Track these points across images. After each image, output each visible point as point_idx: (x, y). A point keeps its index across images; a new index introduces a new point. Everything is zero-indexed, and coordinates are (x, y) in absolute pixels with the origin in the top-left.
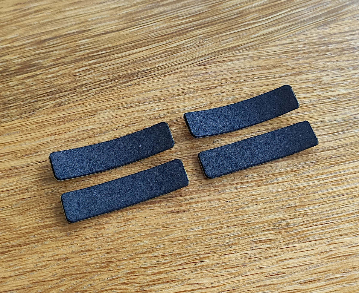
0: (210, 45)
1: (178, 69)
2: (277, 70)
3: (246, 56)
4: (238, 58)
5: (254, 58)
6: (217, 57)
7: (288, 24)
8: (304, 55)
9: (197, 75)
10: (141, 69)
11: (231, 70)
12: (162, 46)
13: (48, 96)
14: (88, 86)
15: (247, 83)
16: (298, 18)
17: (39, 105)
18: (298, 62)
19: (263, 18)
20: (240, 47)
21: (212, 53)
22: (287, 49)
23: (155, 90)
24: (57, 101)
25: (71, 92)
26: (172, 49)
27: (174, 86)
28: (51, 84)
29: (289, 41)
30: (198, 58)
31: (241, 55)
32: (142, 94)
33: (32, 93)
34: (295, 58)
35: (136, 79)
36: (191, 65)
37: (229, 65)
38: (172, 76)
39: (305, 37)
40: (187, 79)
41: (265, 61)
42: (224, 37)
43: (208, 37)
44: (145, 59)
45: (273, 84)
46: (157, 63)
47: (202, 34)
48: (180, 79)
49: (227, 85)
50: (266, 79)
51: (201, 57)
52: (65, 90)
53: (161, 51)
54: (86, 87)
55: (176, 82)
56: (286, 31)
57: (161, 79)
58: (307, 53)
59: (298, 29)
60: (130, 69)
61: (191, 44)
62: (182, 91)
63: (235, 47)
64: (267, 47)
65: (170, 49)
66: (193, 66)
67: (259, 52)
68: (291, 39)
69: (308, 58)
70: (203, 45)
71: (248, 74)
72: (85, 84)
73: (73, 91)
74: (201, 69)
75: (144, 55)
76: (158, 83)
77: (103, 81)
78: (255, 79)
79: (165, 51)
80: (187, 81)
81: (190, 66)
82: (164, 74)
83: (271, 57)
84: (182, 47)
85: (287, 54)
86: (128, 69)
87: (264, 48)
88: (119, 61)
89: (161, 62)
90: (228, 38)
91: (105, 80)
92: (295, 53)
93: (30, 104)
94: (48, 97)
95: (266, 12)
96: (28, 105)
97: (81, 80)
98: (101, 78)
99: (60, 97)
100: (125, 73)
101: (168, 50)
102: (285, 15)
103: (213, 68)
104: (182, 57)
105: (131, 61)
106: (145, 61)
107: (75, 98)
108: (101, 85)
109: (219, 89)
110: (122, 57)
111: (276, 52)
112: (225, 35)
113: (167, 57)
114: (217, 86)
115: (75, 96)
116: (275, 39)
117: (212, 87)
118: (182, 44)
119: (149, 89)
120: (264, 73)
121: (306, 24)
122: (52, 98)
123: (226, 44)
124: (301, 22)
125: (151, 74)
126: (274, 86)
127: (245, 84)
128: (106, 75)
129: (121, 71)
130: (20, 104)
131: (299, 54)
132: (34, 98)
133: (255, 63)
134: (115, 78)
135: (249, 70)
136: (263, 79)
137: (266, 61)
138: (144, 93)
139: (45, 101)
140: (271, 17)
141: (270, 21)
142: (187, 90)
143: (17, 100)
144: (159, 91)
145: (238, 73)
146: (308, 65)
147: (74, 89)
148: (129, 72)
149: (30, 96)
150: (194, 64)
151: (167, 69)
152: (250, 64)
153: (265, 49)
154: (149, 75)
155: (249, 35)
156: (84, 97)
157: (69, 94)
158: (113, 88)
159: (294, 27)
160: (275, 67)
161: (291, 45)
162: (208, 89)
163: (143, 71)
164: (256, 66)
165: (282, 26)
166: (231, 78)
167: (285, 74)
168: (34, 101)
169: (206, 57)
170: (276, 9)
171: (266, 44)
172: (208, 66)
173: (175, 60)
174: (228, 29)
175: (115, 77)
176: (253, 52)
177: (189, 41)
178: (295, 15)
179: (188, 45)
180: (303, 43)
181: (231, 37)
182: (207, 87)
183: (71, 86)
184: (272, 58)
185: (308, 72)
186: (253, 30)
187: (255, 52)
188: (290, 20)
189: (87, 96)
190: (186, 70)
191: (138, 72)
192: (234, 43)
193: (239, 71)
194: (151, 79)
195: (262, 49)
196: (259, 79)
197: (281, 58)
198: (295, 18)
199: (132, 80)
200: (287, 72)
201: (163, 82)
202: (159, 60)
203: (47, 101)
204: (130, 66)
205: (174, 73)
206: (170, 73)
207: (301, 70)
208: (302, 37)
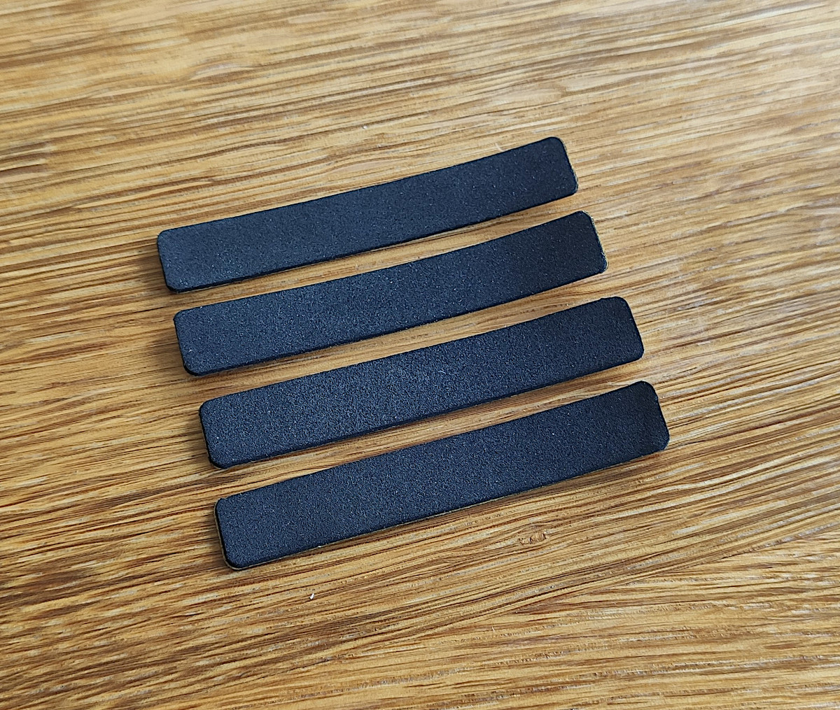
0: (560, 549)
1: (463, 618)
2: (741, 645)
3: (657, 595)
4: (634, 597)
5: (678, 602)
6: (575, 589)
7: (782, 504)
8: (820, 605)
9: (516, 642)
10: (363, 609)
11: (610, 636)
12: (426, 542)
13: (101, 676)
14: (210, 653)
15: (651, 681)
16: (810, 485)
17: (71, 705)
18: (801, 626)
19: (714, 477)
20: (642, 563)
21: (564, 575)
22: (772, 580)
23: (394, 680)
24: (123, 692)
25: (161, 668)
26: (455, 554)
27: (447, 671)
28: (113, 639)
29: (779, 556)
30: (522, 587)
31: (642, 590)
32: (356, 690)
33: (58, 663)
34: (794, 612)
35: (344, 642)
36: (502, 610)
37: (607, 618)
38: (446, 639)
39: (826, 546)
40: (487, 654)
41: (708, 613)
42: (601, 528)
43: (555, 523)
44: (377, 578)
45: (723, 692)
46: (408, 594)
47: (540, 514)
48: (468, 651)
49: (594, 682)
50: (706, 674)
51: (531, 584)
52: (148, 660)
53: (422, 556)
54: (207, 654)
55: (456, 659)
56: (775, 525)
57: (416, 647)
58: (826, 599)
59: (809, 521)
60: (332, 607)
61: (509, 542)
62: (469, 689)
63: (628, 561)
64: (718, 571)
65: (449, 553)
66: (508, 613)
67: (695, 583)
68: (787, 552)
69: (828, 617)
70: (541, 547)
71: (658, 652)
72: (205, 645)
73: (170, 665)
74: (527, 624)
75: (375, 567)
76: (404, 660)
77: (253, 641)
78: (677, 668)
79: (433, 557)
80: (486, 657)
81: (499, 611)
82: (423, 630)
83: (724, 602)
84: (481, 550)
85: (772, 598)
86: (328, 608)
87: (708, 571)
88: (305, 580)
89: (419, 591)
90: (611, 531)
91: (259, 639)
92: (794, 596)
93: (47, 699)
94: (99, 681)
95: (723, 458)
96: (42, 700)
97: (196, 634)
98: (250, 631)
99: (131, 682)
100: (318, 618)
101: (443, 554)
102: (773, 474)
103: (562, 623)
104: (480, 583)
105: (337, 584)
106: (378, 584)
107: (175, 688)
108: (249, 652)
109: (571, 693)
110: (316, 568)
111: (740, 589)
112: (604, 523)
113: (437, 578)
114: (568, 683)
115: (172, 681)
116: (740, 547)
117: (552, 684)
118: (484, 540)
119: (376, 675)
120: (701, 653)
121: (831, 507)
122: (110, 682)
123: (603, 551)
124: (818, 500)
125: (387, 629)
126: (726, 698)
127: (646, 685)
128: (266, 621)
129: (306, 612)
130: (19, 696)
131: (804, 600)
132: (61, 679)
133: (680, 618)
134: (287, 635)
135: (661, 640)
136: (697, 670)
137: (712, 616)
138: (361, 689)
139: (90, 693)
140: (735, 476)
141: (731, 488)
142: (481, 688)
143: (13, 682)
144: (404, 684)
145: (631, 646)
146: (826, 638)
147: (173, 658)
148: (330, 617)
149: (51, 673)
150: (509, 607)
151: (434, 615)
152: (664, 619)
153: (711, 576)
154: (383, 630)
155: (669, 528)
156: (197, 687)
157: (156, 675)
158: (280, 665)
159: (798, 514)
160: (733, 638)
161: (783, 569)
162: (541, 691)
163: (367, 617)
164: (682, 627)
165: (764, 508)
166: (608, 660)
167: (763, 660)
168: (59, 687)
169: (546, 587)
170: (752, 453)
171: (714, 562)
172: (548, 616)
173: (458, 589)
174: (613, 504)
175: (288, 630)
176: (678, 583)
177: (502, 533)
178: (804, 475)
179: (498, 545)
180: (818, 565)
181: (620, 529)
182: (538, 682)
183: (165, 650)
184: (728, 606)
185: (825, 661)
186: (684, 513)
187: (683, 583)
188: (788, 491)
189: (204, 686)
190: (487, 622)
191: (352, 620)
192: (624, 550)
193: (633, 639)
194: (387, 643)
195: (704, 577)
196: (687, 670)
197: (752, 610)
198: (803, 486)
199: (334, 644)
200: (765, 654)
201: (417, 658)
202: (416, 584)
203: (94, 691)
204: (333, 599)
205: (453, 631)
206: (440, 629)
207: (808, 652)
208: (818, 548)
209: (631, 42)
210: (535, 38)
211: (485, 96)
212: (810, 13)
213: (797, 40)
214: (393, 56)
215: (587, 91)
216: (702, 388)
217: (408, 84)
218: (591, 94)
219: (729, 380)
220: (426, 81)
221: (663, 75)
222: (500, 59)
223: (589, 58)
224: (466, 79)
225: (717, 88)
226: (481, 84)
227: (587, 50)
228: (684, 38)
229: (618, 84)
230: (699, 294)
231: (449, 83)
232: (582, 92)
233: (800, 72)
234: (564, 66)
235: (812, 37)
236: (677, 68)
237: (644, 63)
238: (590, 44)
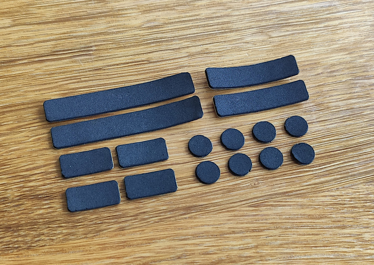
0: (264, 188)
1: (231, 207)
2: (323, 220)
3: (296, 203)
4: (288, 204)
5: (302, 206)
6: (269, 200)
7: (339, 176)
8: (350, 209)
9: (248, 216)
10: (199, 203)
11: (280, 215)
12: (220, 183)
13: (113, 219)
14: (149, 214)
15: (293, 230)
16: (349, 171)
17: (103, 227)
18: (343, 215)
19: (317, 167)
20: (291, 193)
21: (265, 196)
22: (335, 201)
23: (208, 225)
24: (121, 225)
25: (133, 218)
26: (229, 187)
27: (226, 223)
28: (117, 208)
29: (338, 193)
30: (251, 199)
31: (291, 202)
32: (196, 228)
33: (99, 214)
34: (341, 211)
35: (192, 213)
36: (245, 205)
37: (279, 210)
38: (226, 213)
39: (353, 191)
40: (239, 219)
41: (313, 210)
42: (278, 181)
43: (263, 179)
44: (203, 194)
45: (317, 235)
46: (214, 199)
47: (258, 176)
48: (233, 218)
49: (274, 229)
50: (311, 229)
51: (254, 198)
52: (129, 215)
53: (218, 188)
54: (148, 214)
55: (229, 220)
56: (336, 183)
57: (216, 215)
58: (352, 207)
59: (348, 182)
60: (189, 202)
61: (247, 185)
62: (233, 229)
63: (287, 192)
64: (317, 197)
65: (227, 187)
66: (246, 207)
67: (309, 200)
68: (340, 192)
69: (353, 213)
70: (258, 187)
71: (296, 221)
72: (147, 212)
73: (136, 217)
74: (252, 210)
75: (203, 190)
76: (212, 219)
77: (163, 211)
78: (301, 226)
79: (222, 188)
80: (239, 220)
81: (243, 206)
82: (218, 210)
83: (318, 207)
84: (238, 187)
85: (334, 206)
86: (187, 202)
87: (313, 197)
88: (180, 193)
89: (217, 198)
90: (281, 183)
91: (165, 210)
92: (342, 206)
93: (96, 225)
94: (113, 221)
95: (320, 161)
96: (94, 226)
97: (144, 208)
98: (162, 208)
99: (123, 222)
100: (184, 205)
101: (225, 187)
102: (337, 167)
103: (264, 211)
104: (237, 197)
105: (190, 195)
106: (204, 196)
107: (137, 224)
108: (161, 214)
109: (267, 232)
110: (183, 190)
111: (324, 203)
112: (279, 180)
113: (223, 195)
114: (265, 229)
115: (136, 222)
116: (324, 189)
117: (260, 229)
118: (239, 184)
119: (203, 223)
120: (310, 222)
121: (356, 178)
122: (116, 221)
123: (278, 189)
124: (351, 176)
125: (206, 210)
126: (318, 237)
127: (291, 231)
128: (167, 205)
129: (180, 203)
130: (87, 224)
131: (345, 207)
132: (100, 219)
133: (304, 211)
134: (174, 210)
135: (297, 217)
136: (308, 228)
137: (314, 211)
138: (198, 227)
139: (109, 224)
140: (324, 167)
141: (322, 171)
142: (237, 229)
143: (85, 220)
144: (212, 227)
145: (287, 219)
146: (352, 220)
147: (137, 215)
148: (188, 205)
149: (97, 218)
150: (247, 205)
151: (222, 206)
152: (298, 211)
153: (315, 198)
154: (205, 210)
155: (301, 183)
156: (145, 224)
157: (131, 220)
158: (171, 219)
159: (344, 180)
160: (321, 218)
161: (339, 197)
162: (257, 231)
163: (200, 206)
164: (304, 214)
165: (333, 177)
166: (279, 223)
167: (330, 225)
168: (100, 222)
169: (259, 199)
170: (330, 160)
171: (316, 194)
172: (259, 208)
173: (230, 198)
174: (282, 174)
175: (174, 208)
176: (303, 200)
177: (245, 182)
178: (347, 168)
179: (244, 185)
180: (350, 197)
181: (284, 182)
182: (256, 228)
183: (134, 212)
184: (320, 208)
185: (351, 227)
186: (306, 178)
187: (305, 200)
188: (341, 172)
189: (147, 224)
190: (239, 209)
191: (195, 206)
192: (286, 189)
193: (288, 217)
194: (206, 214)
195: (312, 198)
196: (305, 227)
197: (328, 210)
198: (346, 171)
199: (189, 213)
200: (331, 223)
201: (216, 219)
202: (216, 196)
203: (111, 224)
204: (189, 199)
205: (228, 211)
206: (224, 211)
207: (346, 224)
208: (350, 191)
209: (294, 20)
210: (260, 18)
211: (243, 37)
212: (357, 13)
213: (352, 22)
214: (211, 22)
215: (278, 37)
216: (314, 138)
217: (216, 32)
218: (280, 38)
219: (323, 136)
220: (222, 31)
221: (305, 32)
222: (248, 24)
223: (279, 26)
224: (236, 31)
225: (323, 38)
226: (241, 33)
227: (278, 23)
228: (312, 20)
229: (289, 35)
230: (314, 107)
231: (230, 32)
232: (276, 37)
233: (352, 34)
234: (270, 28)
235: (357, 22)
236: (310, 30)
237: (298, 28)
238: (280, 20)
